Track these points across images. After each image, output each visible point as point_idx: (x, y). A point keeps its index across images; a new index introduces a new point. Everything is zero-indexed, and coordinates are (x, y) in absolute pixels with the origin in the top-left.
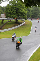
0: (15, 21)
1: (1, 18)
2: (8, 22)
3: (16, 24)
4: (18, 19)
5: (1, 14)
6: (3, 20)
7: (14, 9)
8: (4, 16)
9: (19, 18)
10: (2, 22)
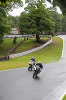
0: (35, 39)
1: (13, 34)
2: (25, 40)
3: (37, 44)
4: (39, 36)
5: (13, 29)
6: (16, 38)
7: (34, 19)
8: (17, 32)
9: (42, 34)
10: (15, 42)
